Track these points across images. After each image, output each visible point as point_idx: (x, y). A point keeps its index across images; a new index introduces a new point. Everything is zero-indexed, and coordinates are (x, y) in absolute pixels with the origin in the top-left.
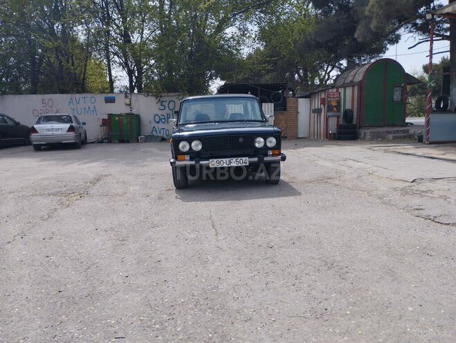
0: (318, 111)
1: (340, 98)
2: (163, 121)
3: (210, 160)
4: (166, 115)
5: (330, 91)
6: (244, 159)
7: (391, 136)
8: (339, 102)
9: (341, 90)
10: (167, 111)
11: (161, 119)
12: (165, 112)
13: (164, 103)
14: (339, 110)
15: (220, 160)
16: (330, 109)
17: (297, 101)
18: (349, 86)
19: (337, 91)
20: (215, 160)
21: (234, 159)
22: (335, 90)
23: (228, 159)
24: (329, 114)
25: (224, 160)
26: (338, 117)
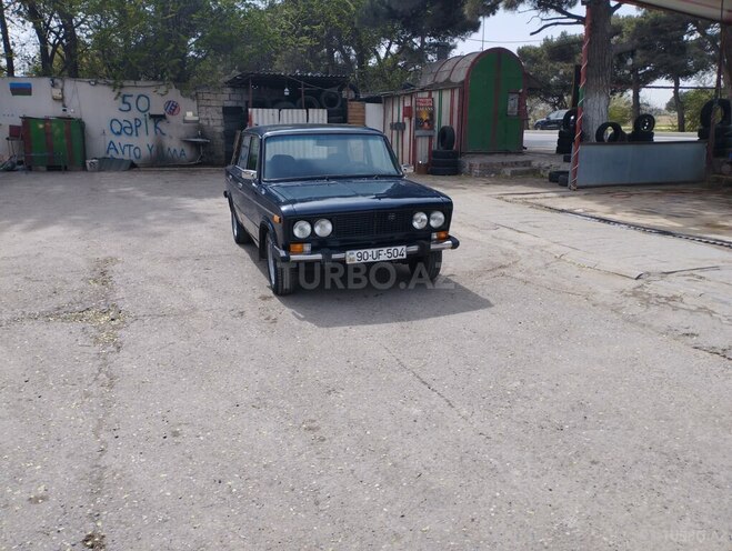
0: (399, 127)
1: (433, 107)
2: (129, 131)
3: (348, 253)
4: (133, 122)
5: (420, 95)
6: (399, 248)
7: (508, 171)
8: (431, 114)
9: (435, 95)
10: (135, 114)
11: (123, 128)
12: (131, 116)
13: (127, 99)
14: (431, 127)
15: (362, 251)
16: (419, 124)
17: (364, 108)
18: (447, 89)
19: (430, 96)
20: (356, 252)
21: (385, 250)
22: (426, 95)
23: (375, 250)
24: (417, 133)
25: (370, 251)
26: (431, 137)
